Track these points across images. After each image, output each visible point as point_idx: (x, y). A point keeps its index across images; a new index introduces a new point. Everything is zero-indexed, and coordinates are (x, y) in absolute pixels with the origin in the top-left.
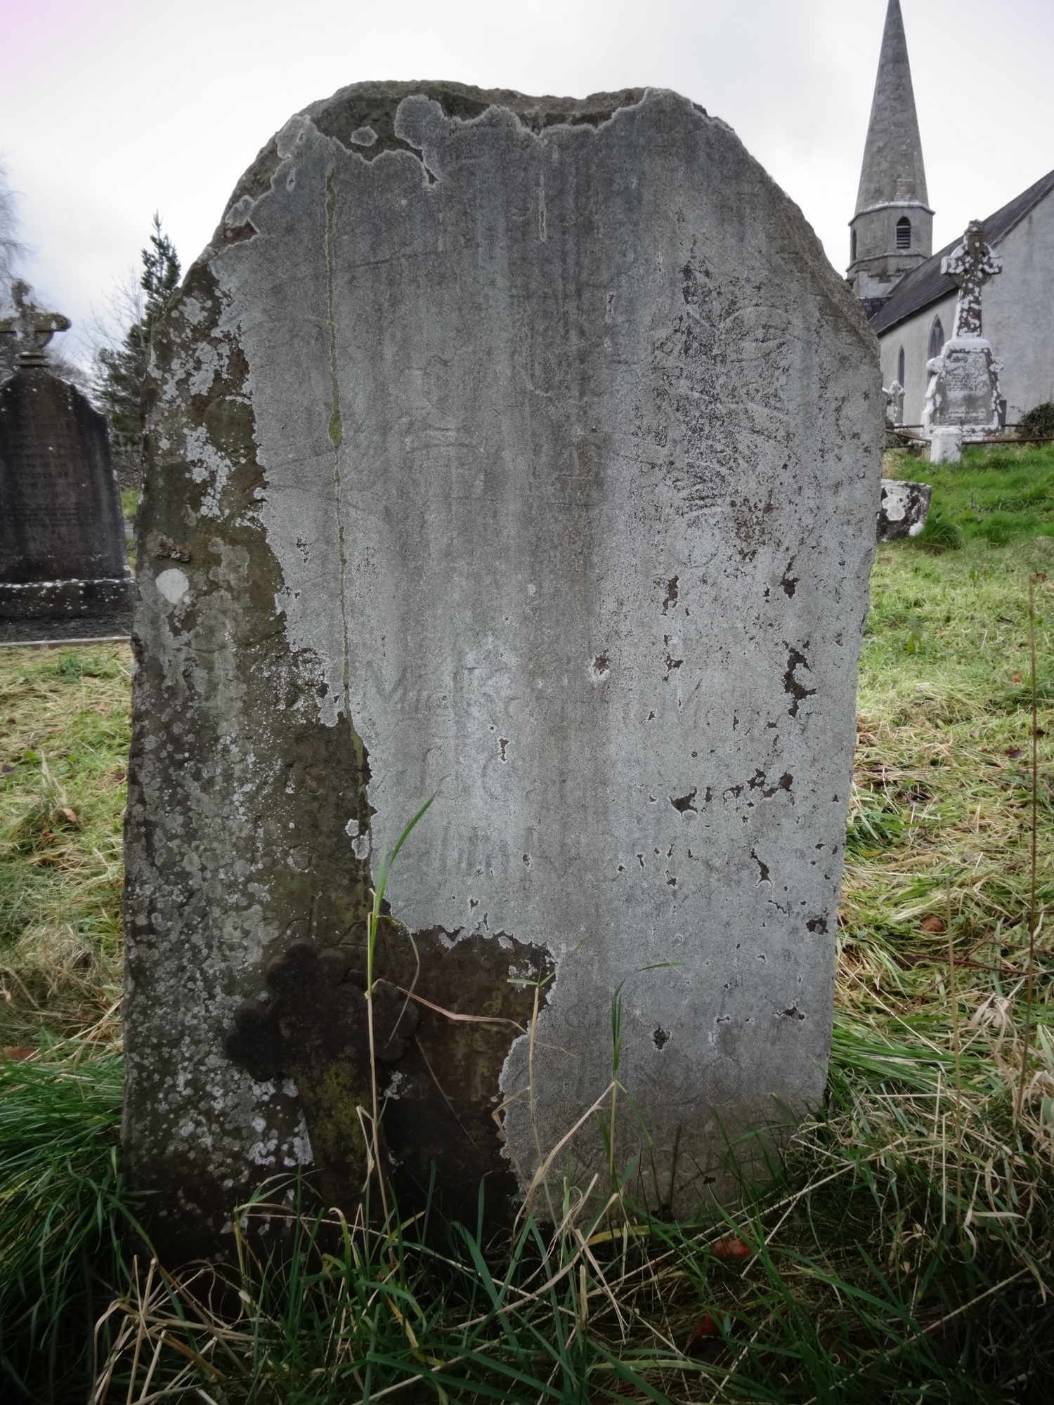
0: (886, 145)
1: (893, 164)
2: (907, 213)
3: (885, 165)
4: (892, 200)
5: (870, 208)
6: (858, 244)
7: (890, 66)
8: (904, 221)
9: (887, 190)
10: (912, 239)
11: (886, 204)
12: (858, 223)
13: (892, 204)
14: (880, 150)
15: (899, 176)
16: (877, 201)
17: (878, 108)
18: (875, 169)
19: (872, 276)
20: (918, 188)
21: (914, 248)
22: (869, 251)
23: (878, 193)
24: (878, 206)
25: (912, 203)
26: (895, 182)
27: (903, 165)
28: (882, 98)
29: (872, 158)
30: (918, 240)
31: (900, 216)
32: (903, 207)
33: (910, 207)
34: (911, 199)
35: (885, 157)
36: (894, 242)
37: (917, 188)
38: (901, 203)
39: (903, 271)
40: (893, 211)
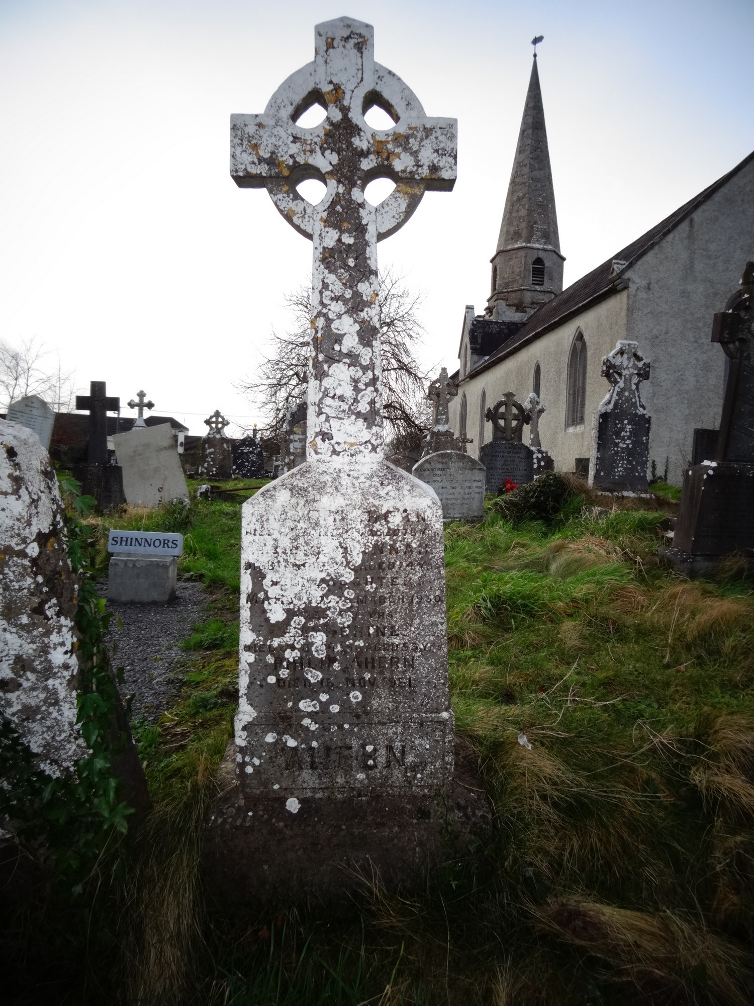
0: (524, 195)
1: (530, 212)
2: (542, 255)
3: (523, 212)
4: (529, 242)
5: (510, 247)
6: (498, 277)
7: (530, 131)
8: (539, 261)
9: (524, 233)
10: (546, 278)
11: (524, 244)
12: (498, 260)
13: (529, 245)
14: (519, 199)
15: (536, 223)
16: (516, 242)
17: (519, 165)
18: (514, 215)
19: (509, 305)
20: (552, 234)
21: (547, 286)
22: (507, 285)
23: (516, 236)
24: (516, 246)
25: (545, 247)
26: (532, 227)
27: (539, 214)
28: (523, 156)
29: (513, 205)
30: (551, 279)
31: (536, 256)
32: (539, 249)
33: (545, 250)
34: (545, 243)
35: (524, 206)
36: (530, 278)
37: (550, 234)
38: (537, 246)
39: (537, 304)
40: (529, 252)
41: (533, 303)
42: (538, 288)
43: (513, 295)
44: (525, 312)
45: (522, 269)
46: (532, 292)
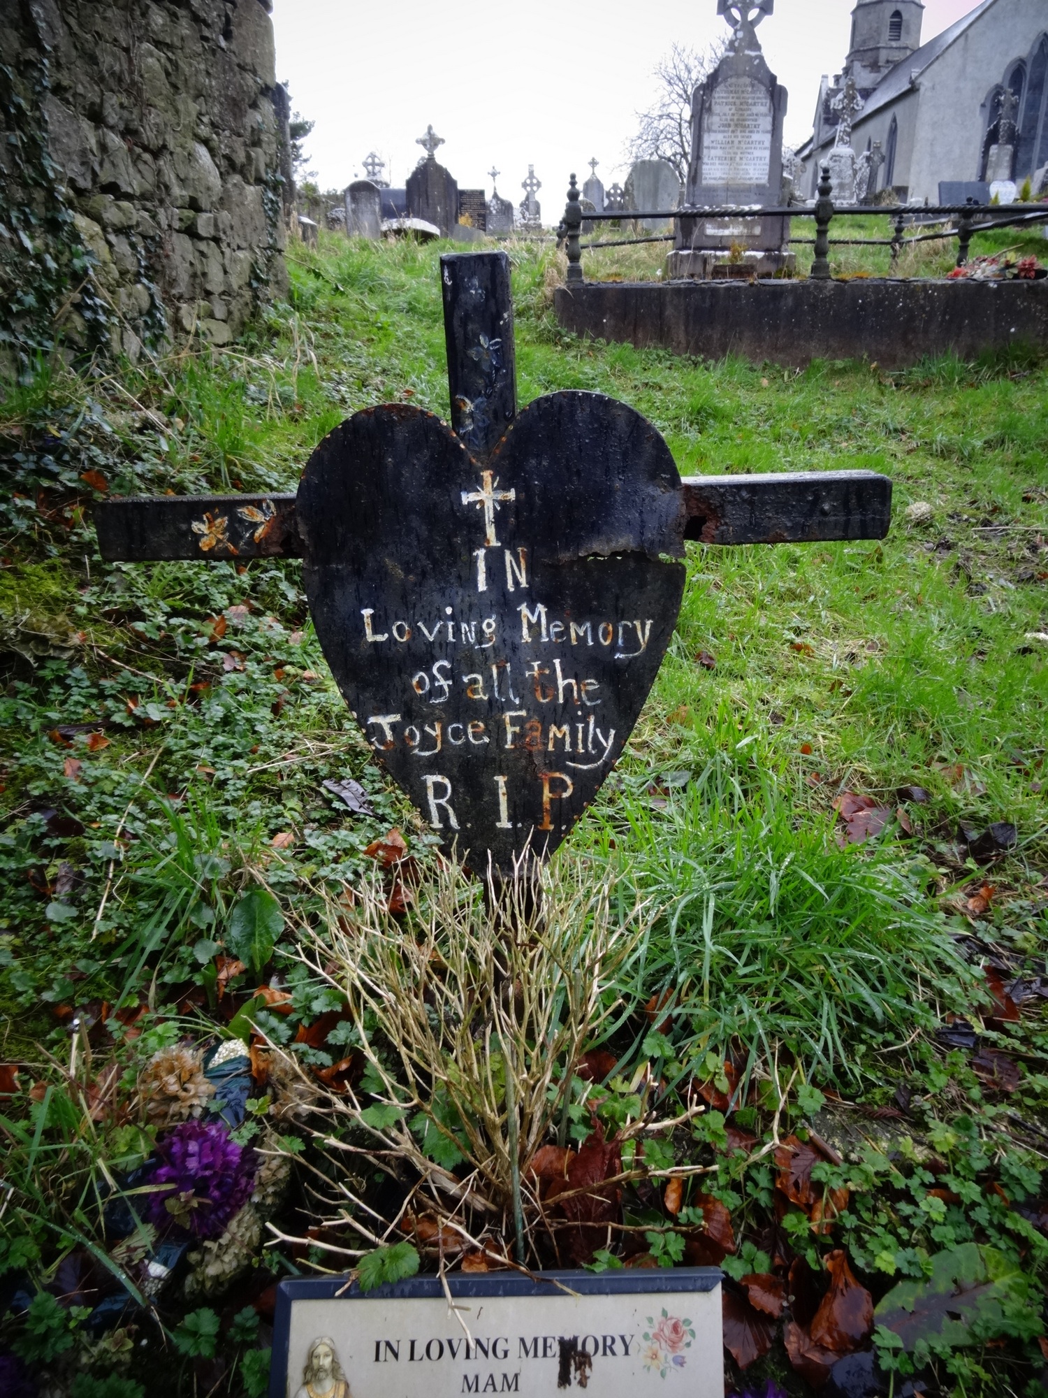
2: (900, 7)
6: (857, 32)
8: (897, 14)
10: (903, 32)
12: (858, 13)
19: (864, 67)
21: (904, 41)
22: (864, 42)
30: (909, 34)
31: (893, 10)
36: (887, 34)
41: (888, 62)
42: (894, 44)
43: (869, 54)
44: (878, 71)
45: (880, 24)
46: (888, 50)
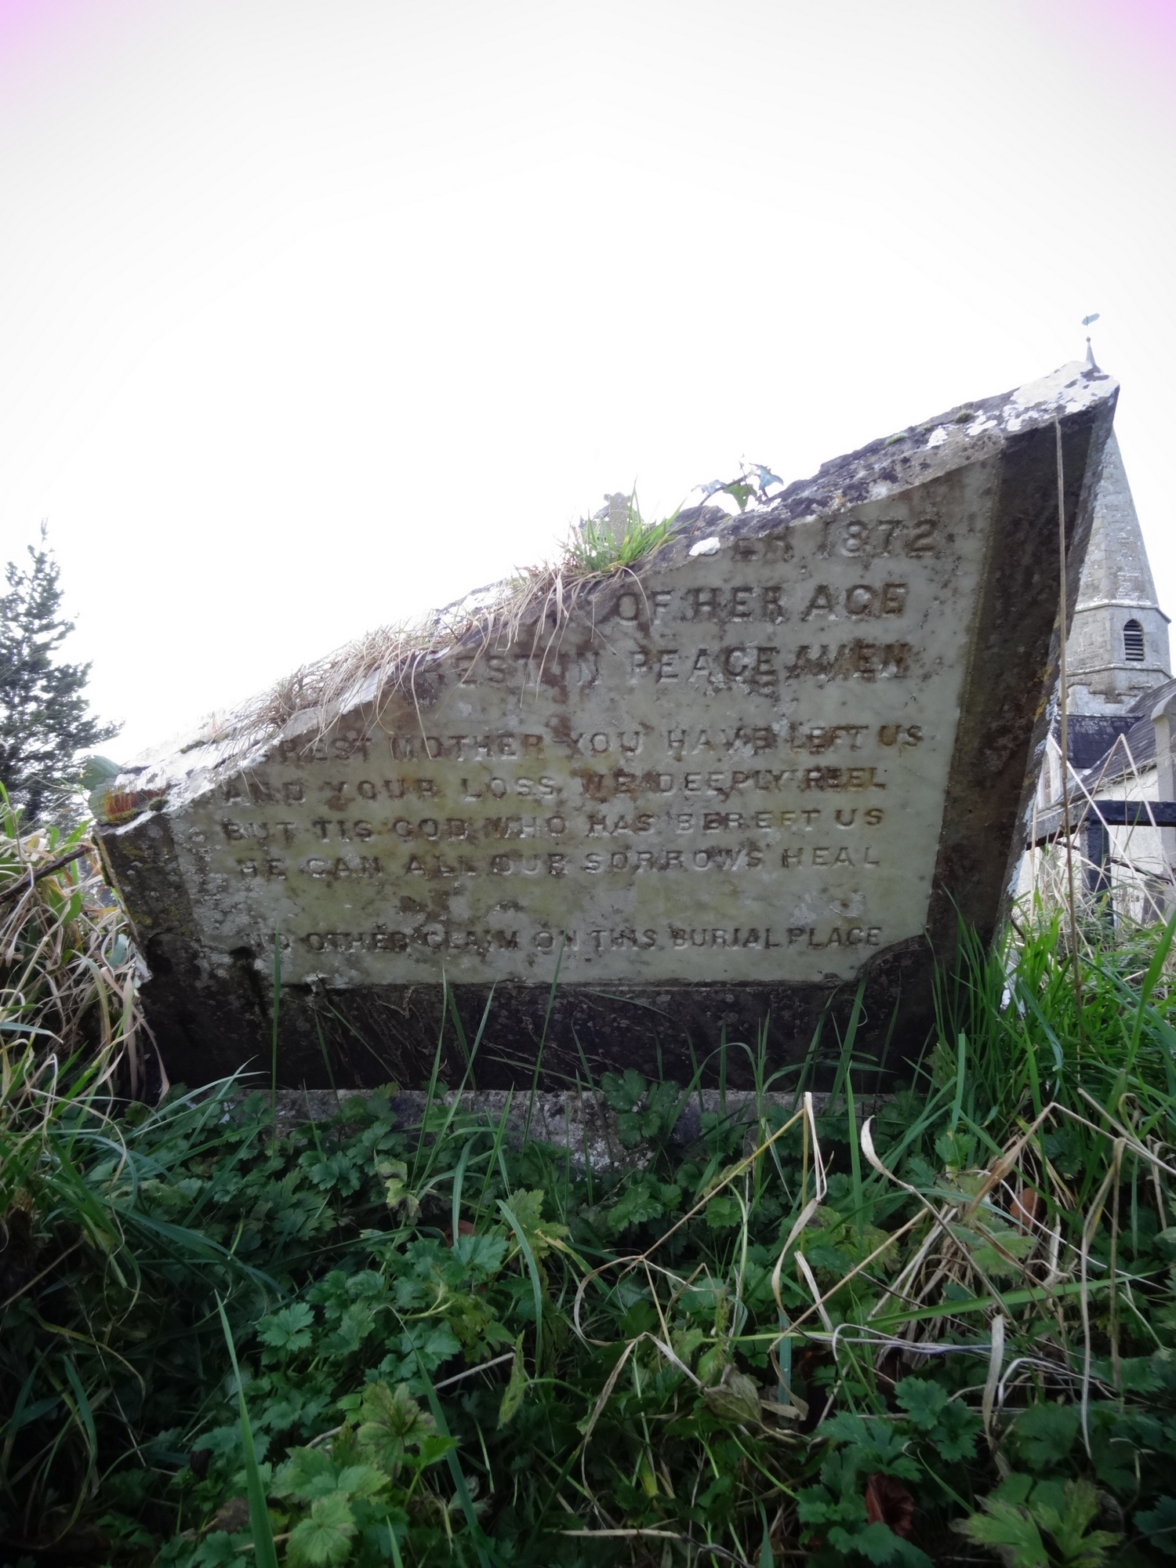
1: (1110, 553)
2: (1137, 615)
3: (1098, 555)
4: (1114, 597)
8: (1132, 625)
9: (1104, 585)
10: (1147, 649)
11: (1106, 601)
13: (1114, 601)
15: (1120, 569)
16: (1091, 598)
19: (1094, 693)
20: (1147, 585)
21: (1150, 661)
23: (1091, 589)
24: (1092, 604)
25: (1140, 603)
26: (1116, 576)
27: (1124, 556)
30: (1157, 651)
31: (1127, 618)
32: (1130, 607)
33: (1140, 608)
34: (1140, 598)
35: (1098, 546)
36: (1122, 651)
37: (1143, 586)
38: (1127, 602)
39: (1138, 689)
40: (1117, 611)
41: (1132, 688)
42: (1135, 664)
43: (1096, 677)
44: (1120, 701)
45: (1108, 638)
46: (1129, 673)
